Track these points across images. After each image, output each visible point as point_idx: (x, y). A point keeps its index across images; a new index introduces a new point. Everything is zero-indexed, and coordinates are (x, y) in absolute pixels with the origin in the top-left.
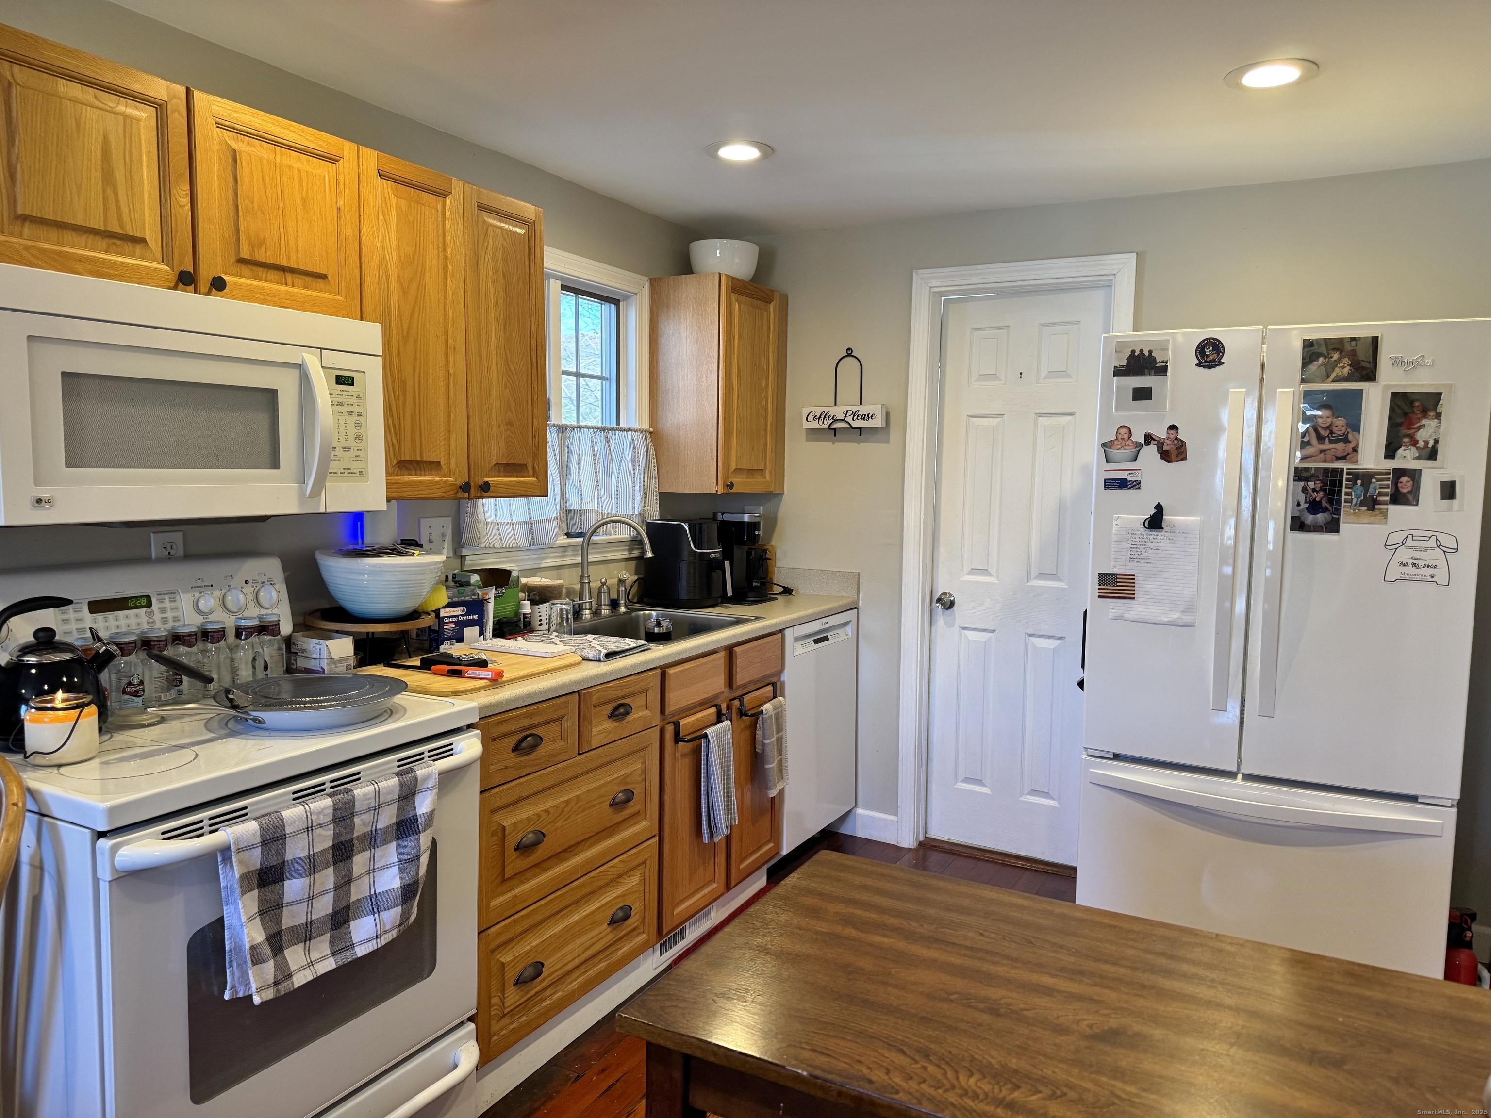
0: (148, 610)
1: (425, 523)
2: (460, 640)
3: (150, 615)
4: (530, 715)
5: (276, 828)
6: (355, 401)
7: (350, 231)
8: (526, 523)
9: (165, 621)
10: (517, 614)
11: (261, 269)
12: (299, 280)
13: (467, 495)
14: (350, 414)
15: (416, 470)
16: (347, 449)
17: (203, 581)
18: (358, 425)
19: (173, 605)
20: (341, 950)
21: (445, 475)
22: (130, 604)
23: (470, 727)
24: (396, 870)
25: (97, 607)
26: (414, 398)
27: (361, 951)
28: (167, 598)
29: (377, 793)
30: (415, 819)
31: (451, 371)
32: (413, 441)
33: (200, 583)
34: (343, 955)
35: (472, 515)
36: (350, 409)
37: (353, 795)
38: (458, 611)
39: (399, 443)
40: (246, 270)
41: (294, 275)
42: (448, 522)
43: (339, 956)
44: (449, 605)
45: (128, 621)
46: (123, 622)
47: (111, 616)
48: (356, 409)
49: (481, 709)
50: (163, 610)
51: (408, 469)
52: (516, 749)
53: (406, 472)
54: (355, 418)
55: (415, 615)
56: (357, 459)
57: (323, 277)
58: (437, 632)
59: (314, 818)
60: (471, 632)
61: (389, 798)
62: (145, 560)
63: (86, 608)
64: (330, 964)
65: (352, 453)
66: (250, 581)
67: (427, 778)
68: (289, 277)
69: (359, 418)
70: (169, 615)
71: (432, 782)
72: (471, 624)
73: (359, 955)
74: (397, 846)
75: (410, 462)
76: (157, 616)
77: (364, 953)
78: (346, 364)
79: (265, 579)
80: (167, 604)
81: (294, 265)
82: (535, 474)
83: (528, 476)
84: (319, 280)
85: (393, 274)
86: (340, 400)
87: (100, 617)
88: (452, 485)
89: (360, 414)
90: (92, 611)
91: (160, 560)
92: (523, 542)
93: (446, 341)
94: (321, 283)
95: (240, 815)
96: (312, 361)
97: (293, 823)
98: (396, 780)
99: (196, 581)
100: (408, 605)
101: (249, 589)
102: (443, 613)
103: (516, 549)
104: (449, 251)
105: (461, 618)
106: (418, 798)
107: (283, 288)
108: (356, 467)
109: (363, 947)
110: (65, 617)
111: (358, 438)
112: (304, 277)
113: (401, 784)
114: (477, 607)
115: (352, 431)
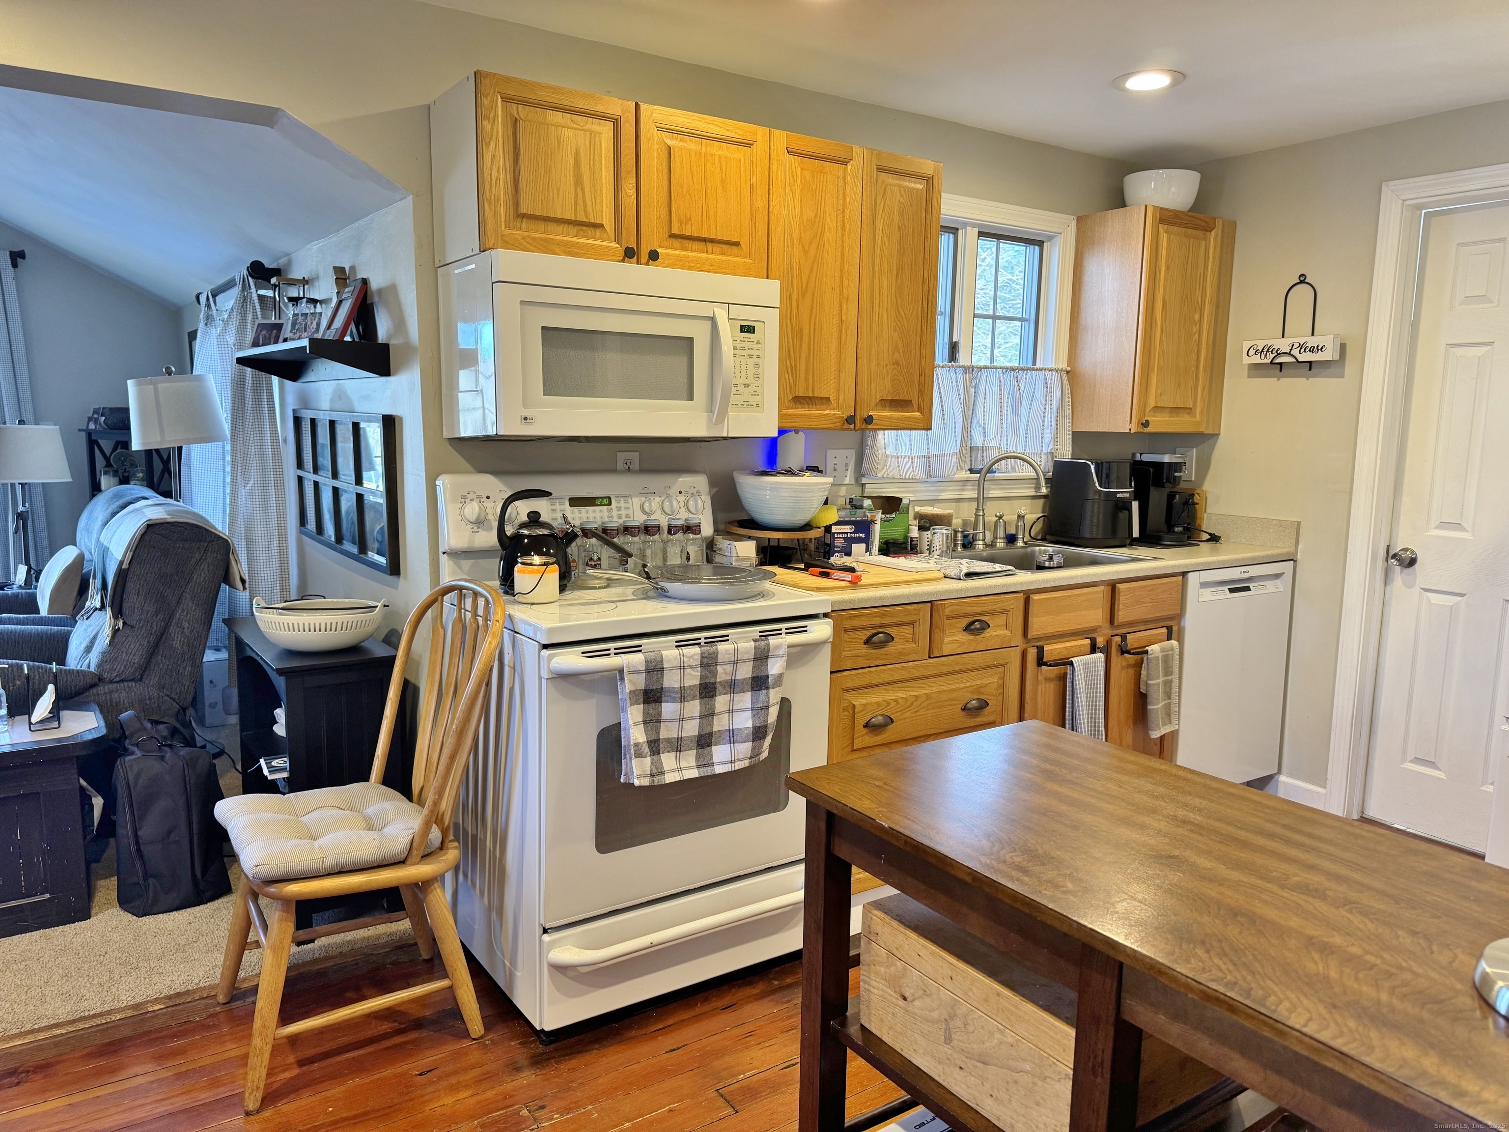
0: (609, 507)
1: (831, 453)
2: (849, 554)
3: (610, 511)
4: (882, 616)
5: (657, 661)
6: (755, 346)
7: (760, 203)
8: (924, 457)
9: (620, 516)
10: (906, 537)
11: (688, 241)
12: (717, 248)
13: (852, 426)
14: (751, 356)
15: (808, 404)
16: (747, 386)
17: (648, 489)
18: (757, 365)
19: (626, 505)
20: (704, 766)
21: (834, 409)
22: (598, 502)
23: (825, 615)
24: (749, 714)
25: (575, 502)
26: (809, 343)
27: (719, 769)
28: (622, 499)
29: (736, 651)
30: (767, 677)
31: (844, 318)
32: (807, 379)
33: (646, 491)
34: (705, 769)
35: (872, 448)
36: (751, 352)
37: (717, 649)
38: (848, 528)
39: (795, 382)
40: (676, 243)
41: (713, 244)
42: (852, 454)
43: (701, 769)
44: (838, 523)
45: (594, 515)
46: (591, 515)
47: (584, 509)
48: (755, 353)
49: (833, 603)
50: (619, 509)
51: (801, 404)
52: (867, 642)
53: (800, 406)
54: (754, 360)
55: (807, 526)
56: (755, 394)
57: (737, 244)
58: (829, 545)
59: (686, 660)
60: (858, 548)
61: (746, 657)
62: (613, 471)
63: (567, 503)
64: (694, 773)
65: (751, 389)
66: (683, 492)
67: (778, 647)
68: (710, 246)
69: (758, 360)
70: (623, 512)
71: (783, 651)
72: (859, 541)
73: (717, 772)
74: (752, 696)
75: (804, 398)
76: (615, 513)
77: (722, 771)
78: (748, 315)
79: (694, 491)
80: (622, 504)
81: (713, 237)
82: (920, 409)
83: (913, 411)
84: (734, 247)
85: (796, 237)
86: (743, 346)
87: (576, 509)
88: (839, 417)
89: (758, 357)
90: (571, 506)
91: (623, 472)
92: (920, 474)
93: (841, 293)
94: (735, 250)
95: (637, 649)
96: (721, 315)
97: (669, 661)
98: (752, 644)
99: (643, 489)
100: (801, 518)
101: (681, 498)
102: (834, 529)
103: (914, 481)
104: (847, 212)
105: (849, 535)
106: (771, 661)
107: (704, 255)
108: (753, 400)
109: (721, 767)
110: (554, 507)
111: (757, 376)
112: (721, 246)
113: (755, 648)
114: (864, 527)
115: (752, 371)
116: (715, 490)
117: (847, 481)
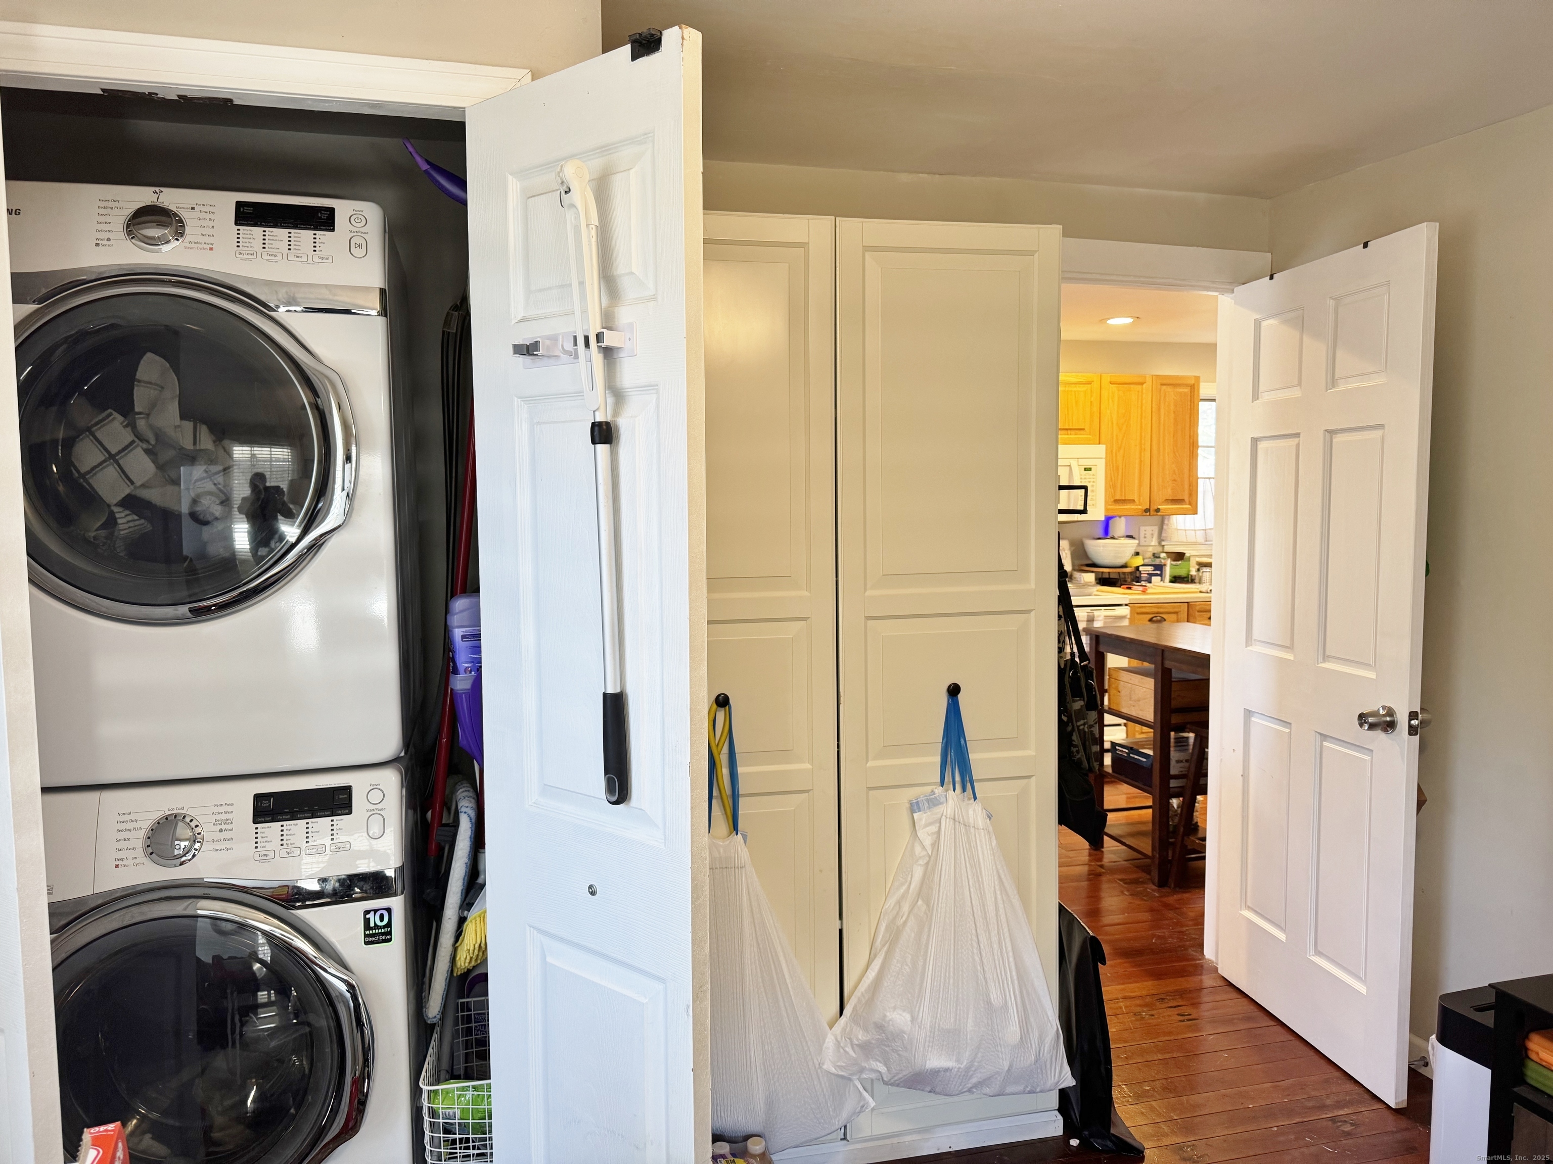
1: (1143, 528)
2: (1150, 582)
4: (1158, 607)
6: (1091, 477)
7: (1095, 409)
8: (1203, 530)
10: (1188, 575)
12: (1073, 432)
13: (1148, 514)
14: (1090, 482)
15: (1122, 503)
18: (1093, 486)
21: (1137, 505)
23: (1126, 605)
26: (1122, 473)
31: (1142, 459)
32: (1121, 490)
35: (1167, 525)
36: (1089, 480)
38: (1150, 569)
39: (1115, 492)
42: (1156, 529)
44: (1143, 565)
48: (1092, 480)
49: (1130, 600)
51: (1118, 503)
52: (1151, 620)
54: (1092, 484)
55: (1125, 566)
56: (1092, 500)
57: (1083, 429)
58: (1138, 577)
60: (1155, 579)
72: (1156, 575)
75: (1120, 500)
78: (1088, 463)
81: (1071, 428)
82: (1190, 504)
83: (1186, 505)
85: (1115, 422)
86: (1086, 477)
88: (1140, 509)
89: (1093, 482)
92: (1201, 539)
93: (1141, 447)
94: (1082, 432)
96: (1074, 464)
100: (1121, 561)
102: (1141, 569)
103: (1195, 544)
104: (1144, 407)
105: (1150, 572)
107: (1066, 436)
108: (1092, 503)
111: (1093, 491)
112: (1078, 431)
114: (1159, 568)
116: (1073, 548)
117: (1153, 543)
